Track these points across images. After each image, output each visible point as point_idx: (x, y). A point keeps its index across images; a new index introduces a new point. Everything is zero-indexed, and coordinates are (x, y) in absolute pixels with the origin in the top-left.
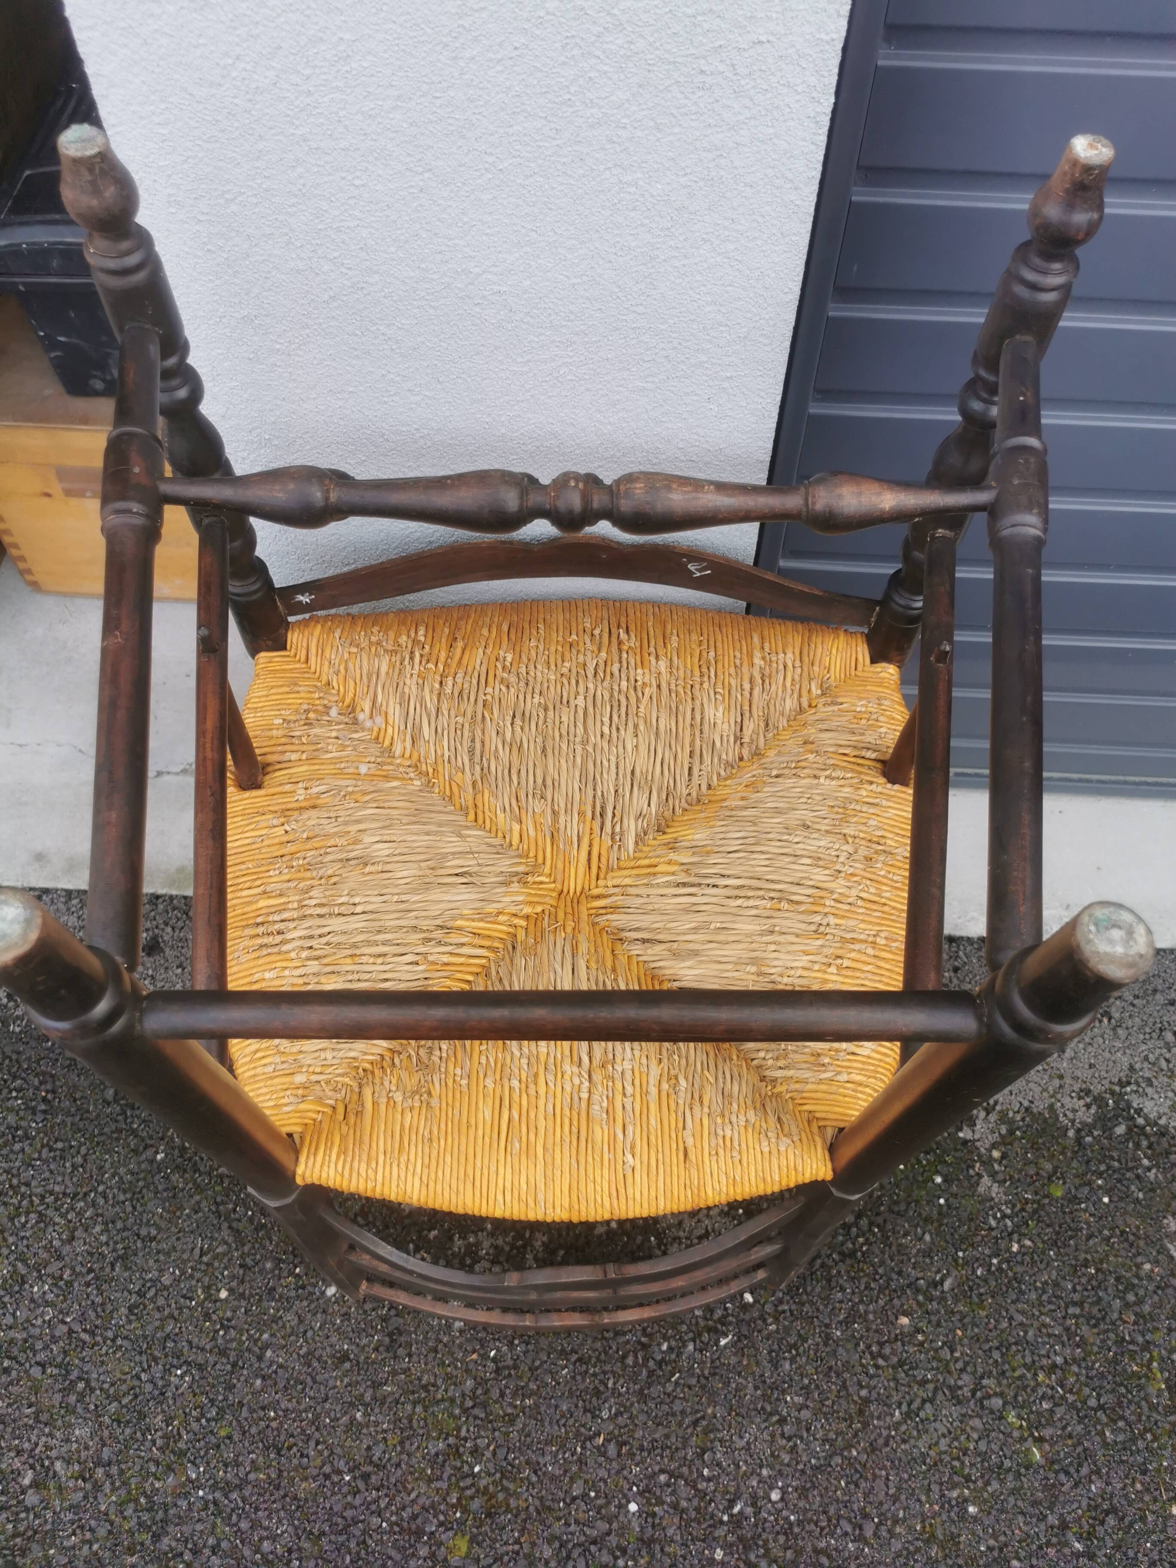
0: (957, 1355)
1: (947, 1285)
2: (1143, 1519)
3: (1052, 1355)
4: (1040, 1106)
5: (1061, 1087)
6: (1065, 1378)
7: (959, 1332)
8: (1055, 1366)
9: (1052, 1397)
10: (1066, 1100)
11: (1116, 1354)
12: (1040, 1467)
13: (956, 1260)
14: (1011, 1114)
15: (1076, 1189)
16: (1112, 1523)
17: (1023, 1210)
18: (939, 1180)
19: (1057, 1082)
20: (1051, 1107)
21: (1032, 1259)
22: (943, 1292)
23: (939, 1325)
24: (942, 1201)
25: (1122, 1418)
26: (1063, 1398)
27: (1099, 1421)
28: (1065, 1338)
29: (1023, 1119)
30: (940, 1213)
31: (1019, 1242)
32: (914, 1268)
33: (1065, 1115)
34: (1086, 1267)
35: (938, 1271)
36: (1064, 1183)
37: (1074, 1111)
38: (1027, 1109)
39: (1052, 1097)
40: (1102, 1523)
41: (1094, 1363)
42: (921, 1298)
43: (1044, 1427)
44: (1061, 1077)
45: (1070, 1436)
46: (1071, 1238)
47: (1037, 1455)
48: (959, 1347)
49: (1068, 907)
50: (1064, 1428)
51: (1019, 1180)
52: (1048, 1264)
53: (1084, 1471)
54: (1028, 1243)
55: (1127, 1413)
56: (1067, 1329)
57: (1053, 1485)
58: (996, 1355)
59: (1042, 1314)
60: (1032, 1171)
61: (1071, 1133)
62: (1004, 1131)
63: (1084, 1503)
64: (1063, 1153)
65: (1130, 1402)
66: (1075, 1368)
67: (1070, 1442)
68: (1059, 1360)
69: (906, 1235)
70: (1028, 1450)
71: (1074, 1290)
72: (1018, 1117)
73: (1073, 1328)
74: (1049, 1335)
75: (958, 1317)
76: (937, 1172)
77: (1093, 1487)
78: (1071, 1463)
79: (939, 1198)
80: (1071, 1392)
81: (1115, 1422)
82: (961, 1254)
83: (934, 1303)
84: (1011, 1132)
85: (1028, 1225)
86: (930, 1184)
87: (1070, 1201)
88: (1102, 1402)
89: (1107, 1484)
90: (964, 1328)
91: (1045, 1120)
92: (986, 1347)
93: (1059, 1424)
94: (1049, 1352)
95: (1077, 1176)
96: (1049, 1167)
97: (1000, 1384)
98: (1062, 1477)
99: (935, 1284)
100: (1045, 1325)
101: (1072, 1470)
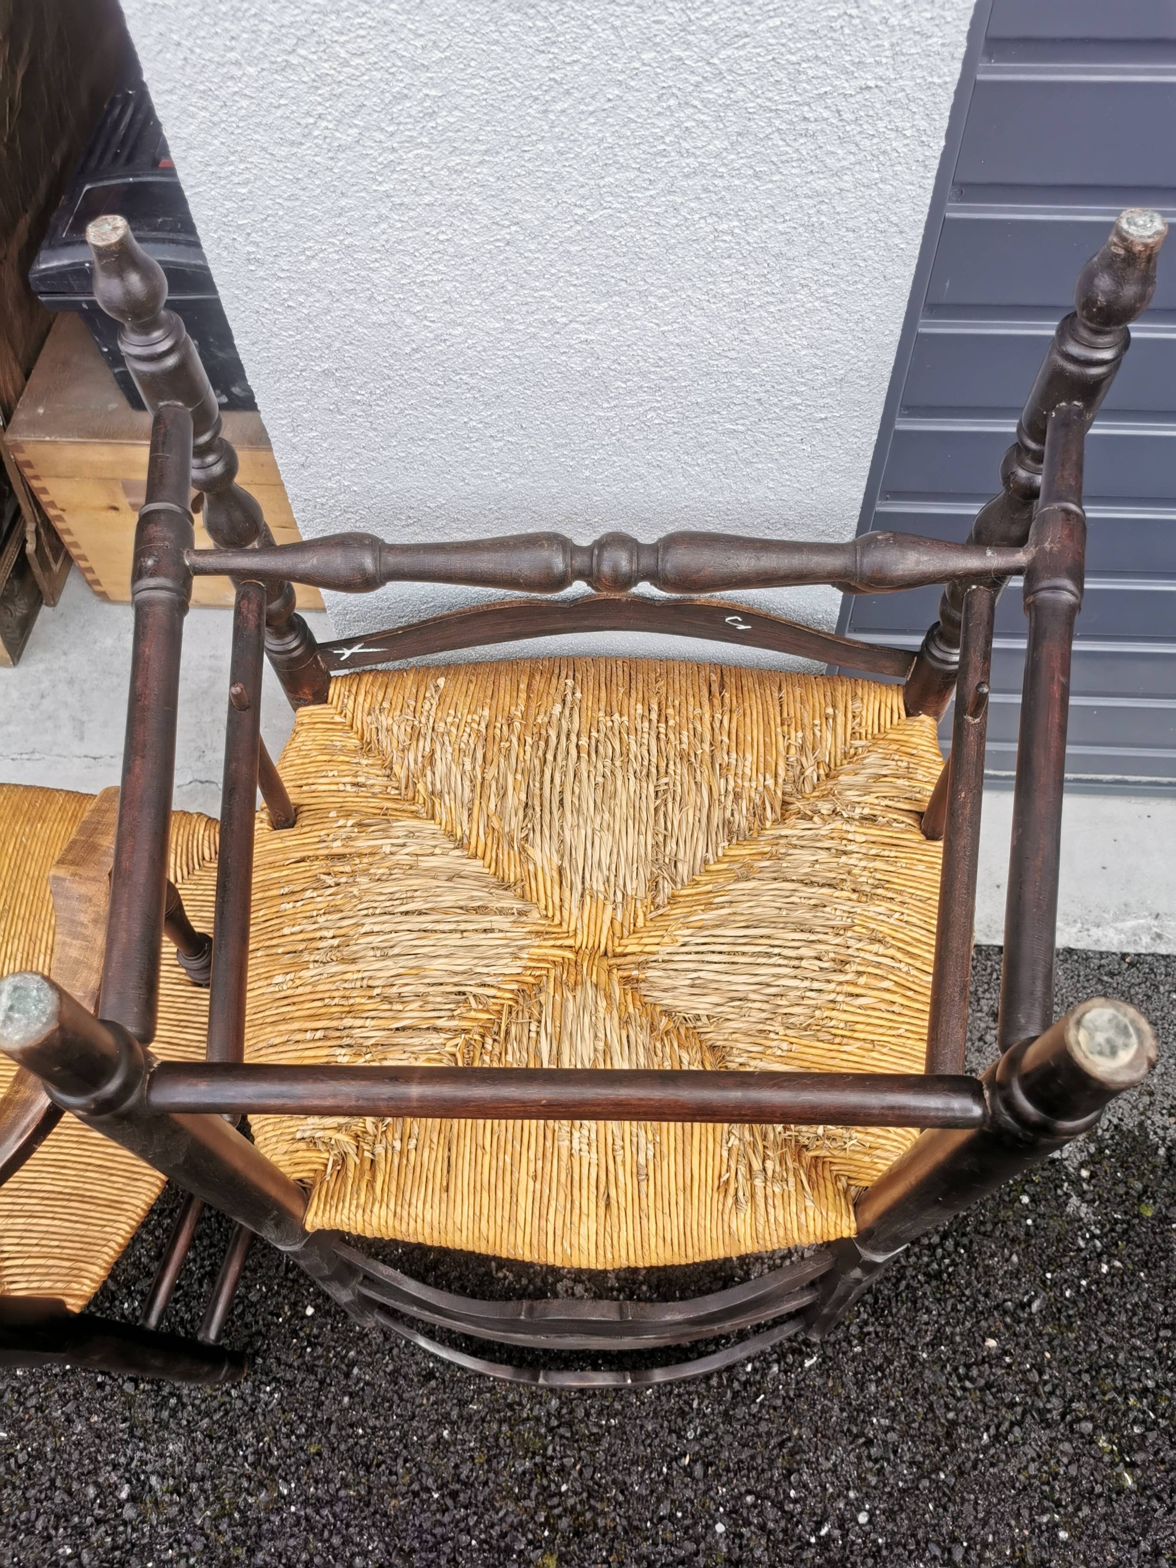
0: (1046, 1377)
1: (1035, 1306)
3: (1143, 1379)
4: (1130, 1124)
5: (1152, 1104)
6: (1157, 1403)
7: (1048, 1355)
8: (1146, 1390)
9: (1144, 1422)
10: (1157, 1118)
12: (1132, 1492)
13: (1044, 1282)
14: (1100, 1132)
15: (1167, 1208)
17: (1112, 1230)
18: (1025, 1199)
19: (1146, 1099)
20: (1141, 1124)
21: (1122, 1280)
22: (1031, 1314)
23: (1027, 1347)
24: (1029, 1222)
26: (1155, 1422)
28: (1156, 1362)
29: (1112, 1138)
30: (1027, 1234)
31: (1108, 1263)
32: (1001, 1290)
33: (1155, 1133)
35: (1027, 1293)
36: (1155, 1203)
37: (1165, 1128)
38: (1116, 1127)
39: (1142, 1114)
42: (1008, 1320)
43: (1136, 1452)
44: (1151, 1094)
45: (1163, 1462)
46: (1162, 1258)
47: (1129, 1481)
48: (1047, 1370)
49: (1157, 916)
50: (1156, 1453)
51: (1108, 1200)
52: (1138, 1286)
54: (1118, 1264)
56: (1159, 1352)
57: (1146, 1511)
58: (1086, 1378)
59: (1132, 1336)
60: (1121, 1189)
61: (1162, 1152)
62: (1092, 1149)
64: (1152, 1172)
66: (1167, 1392)
67: (1162, 1468)
68: (1150, 1384)
69: (992, 1256)
70: (1119, 1475)
71: (1166, 1312)
72: (1107, 1135)
73: (1165, 1351)
74: (1140, 1359)
75: (1046, 1339)
76: (1024, 1192)
78: (1163, 1490)
79: (1026, 1218)
80: (1163, 1416)
82: (1049, 1275)
83: (1022, 1325)
84: (1100, 1151)
85: (1117, 1246)
86: (1017, 1204)
87: (1161, 1221)
90: (1052, 1351)
91: (1135, 1139)
92: (1075, 1370)
93: (1151, 1450)
94: (1139, 1376)
95: (1167, 1195)
96: (1139, 1186)
97: (1089, 1407)
98: (1155, 1503)
99: (1023, 1306)
100: (1135, 1348)
101: (1165, 1496)
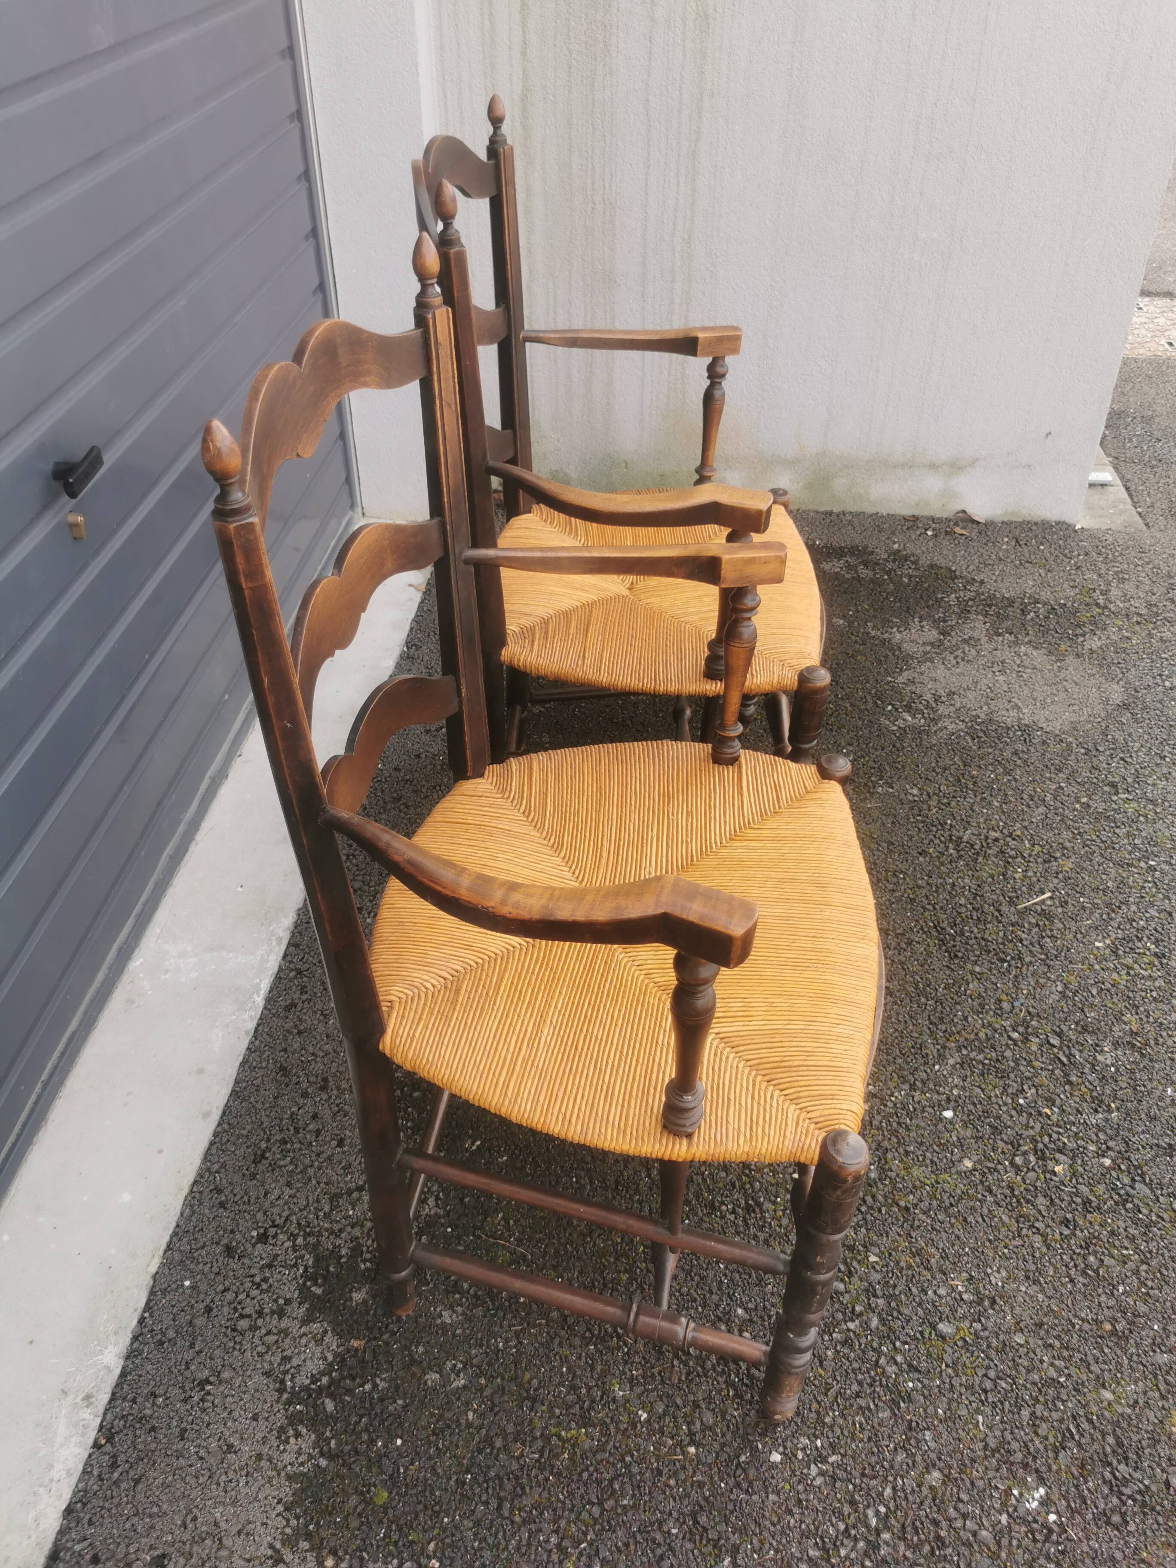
2: (701, 1485)
3: (549, 1548)
4: (286, 1491)
5: (270, 1460)
6: (572, 1537)
8: (559, 1546)
9: (589, 1557)
10: (287, 1458)
11: (551, 1473)
14: (288, 1531)
15: (382, 1473)
16: (704, 1518)
17: (396, 1544)
19: (264, 1463)
20: (289, 1477)
21: (449, 1546)
25: (611, 1482)
26: (591, 1544)
27: (614, 1509)
28: (533, 1526)
29: (297, 1518)
31: (429, 1558)
33: (302, 1464)
34: (464, 1483)
36: (375, 1486)
37: (299, 1452)
38: (287, 1509)
39: (279, 1474)
40: (705, 1530)
41: (559, 1500)
44: (259, 1457)
45: (627, 1545)
46: (432, 1493)
49: (64, 1392)
50: (619, 1551)
51: (363, 1540)
52: (456, 1527)
53: (659, 1537)
54: (432, 1546)
55: (607, 1476)
56: (524, 1522)
59: (506, 1548)
60: (354, 1523)
61: (323, 1462)
62: (304, 1545)
63: (689, 1546)
64: (342, 1478)
65: (596, 1470)
66: (563, 1523)
67: (632, 1547)
68: (554, 1540)
71: (486, 1503)
72: (294, 1522)
73: (523, 1514)
74: (529, 1545)
77: (674, 1531)
78: (653, 1551)
80: (585, 1534)
81: (614, 1491)
84: (308, 1536)
85: (413, 1542)
87: (394, 1484)
88: (595, 1501)
89: (670, 1514)
91: (303, 1490)
93: (616, 1556)
94: (545, 1550)
95: (369, 1470)
96: (354, 1500)
100: (518, 1548)
101: (659, 1552)
